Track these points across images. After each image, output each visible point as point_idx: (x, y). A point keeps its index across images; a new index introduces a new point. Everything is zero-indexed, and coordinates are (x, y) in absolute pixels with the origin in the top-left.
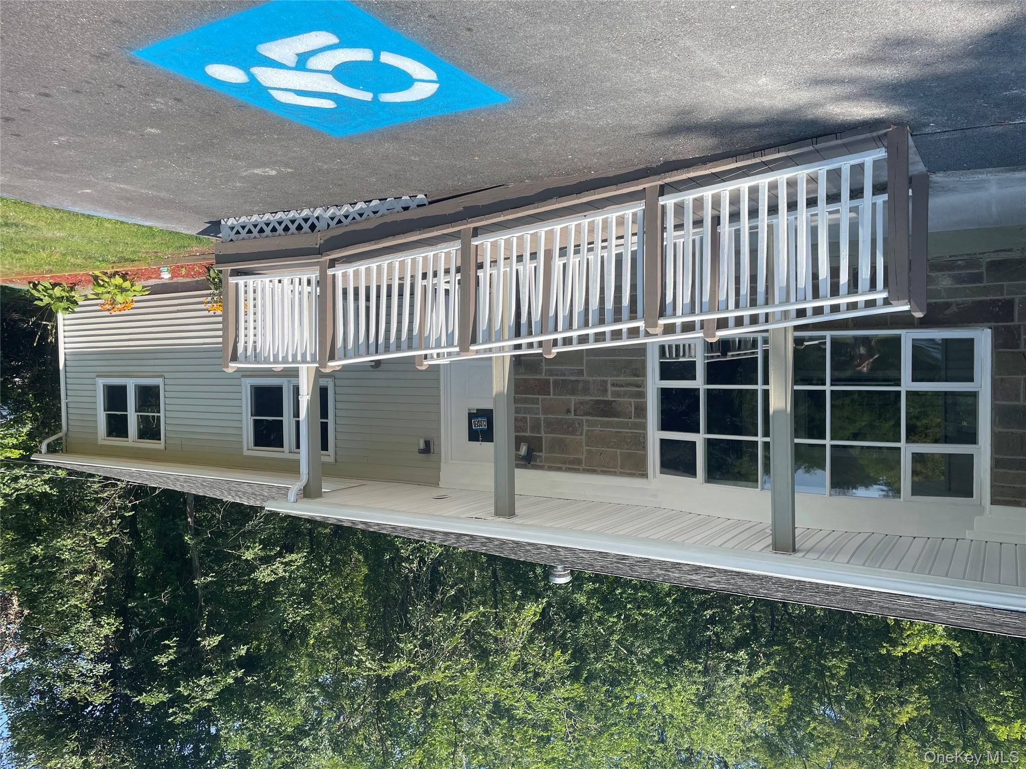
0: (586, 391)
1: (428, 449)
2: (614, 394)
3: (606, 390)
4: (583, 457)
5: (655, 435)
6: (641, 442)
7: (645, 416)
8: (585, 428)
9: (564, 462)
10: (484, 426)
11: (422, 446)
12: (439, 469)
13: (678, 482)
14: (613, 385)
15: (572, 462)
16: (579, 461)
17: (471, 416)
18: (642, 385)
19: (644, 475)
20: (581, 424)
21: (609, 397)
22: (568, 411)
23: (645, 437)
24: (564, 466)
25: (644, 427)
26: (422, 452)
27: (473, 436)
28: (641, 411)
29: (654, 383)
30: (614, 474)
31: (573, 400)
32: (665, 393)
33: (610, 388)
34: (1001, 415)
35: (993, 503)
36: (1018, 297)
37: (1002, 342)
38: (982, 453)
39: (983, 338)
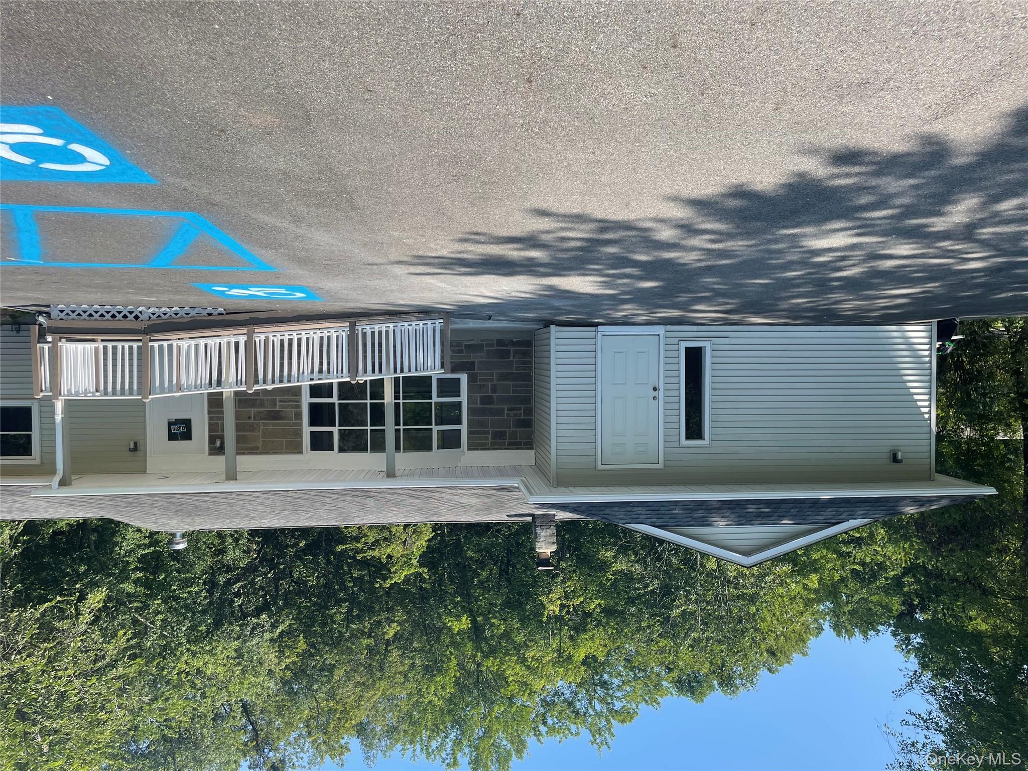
0: (262, 404)
1: (135, 449)
2: (281, 406)
3: (276, 405)
4: (260, 445)
5: (307, 430)
6: (299, 434)
7: (301, 419)
8: (261, 428)
9: (246, 449)
10: (183, 429)
11: (132, 446)
12: (145, 461)
13: (322, 455)
14: (280, 401)
15: (252, 449)
16: (257, 448)
17: (170, 424)
18: (299, 401)
19: (301, 452)
20: (258, 425)
21: (278, 409)
22: (250, 418)
23: (301, 430)
24: (246, 452)
25: (301, 425)
26: (130, 450)
27: (172, 437)
28: (299, 416)
29: (306, 400)
30: (281, 453)
31: (253, 411)
32: (311, 405)
33: (278, 403)
34: (471, 411)
35: (469, 449)
36: (476, 361)
37: (471, 380)
38: (464, 428)
39: (464, 378)
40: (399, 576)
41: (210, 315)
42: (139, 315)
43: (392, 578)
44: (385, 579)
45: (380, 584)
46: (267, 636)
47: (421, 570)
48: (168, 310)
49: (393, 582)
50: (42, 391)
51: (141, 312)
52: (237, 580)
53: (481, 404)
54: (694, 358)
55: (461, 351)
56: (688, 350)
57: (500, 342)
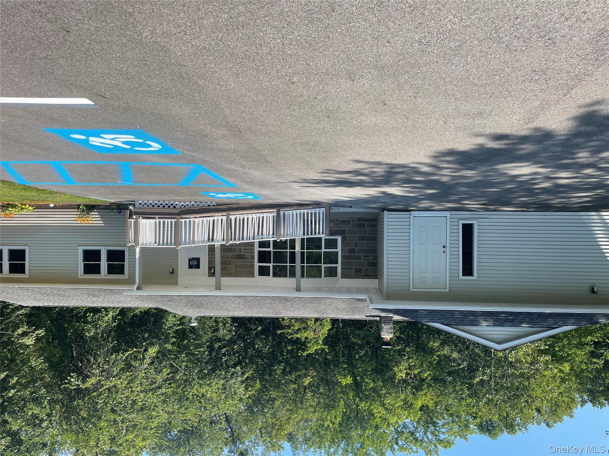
0: (235, 251)
1: (173, 272)
2: (244, 252)
3: (241, 251)
4: (233, 272)
5: (257, 265)
6: (253, 267)
7: (254, 259)
8: (234, 263)
9: (226, 274)
10: (196, 263)
11: (171, 271)
12: (177, 279)
13: (264, 279)
14: (244, 250)
15: (229, 274)
16: (232, 274)
17: (190, 260)
18: (253, 250)
19: (254, 277)
20: (233, 262)
21: (242, 253)
22: (228, 258)
23: (254, 265)
24: (226, 275)
25: (254, 262)
26: (171, 273)
27: (191, 267)
28: (253, 257)
29: (257, 249)
30: (244, 277)
31: (230, 254)
32: (259, 252)
33: (243, 251)
34: (343, 256)
35: (341, 278)
36: (346, 229)
37: (343, 240)
38: (339, 266)
39: (339, 239)
40: (312, 350)
41: (209, 206)
42: (176, 206)
43: (307, 350)
44: (304, 351)
45: (301, 354)
46: (239, 379)
47: (324, 347)
48: (189, 203)
49: (308, 353)
50: (130, 242)
51: (176, 205)
52: (225, 347)
53: (348, 253)
54: (468, 230)
55: (338, 224)
56: (464, 225)
57: (360, 219)
